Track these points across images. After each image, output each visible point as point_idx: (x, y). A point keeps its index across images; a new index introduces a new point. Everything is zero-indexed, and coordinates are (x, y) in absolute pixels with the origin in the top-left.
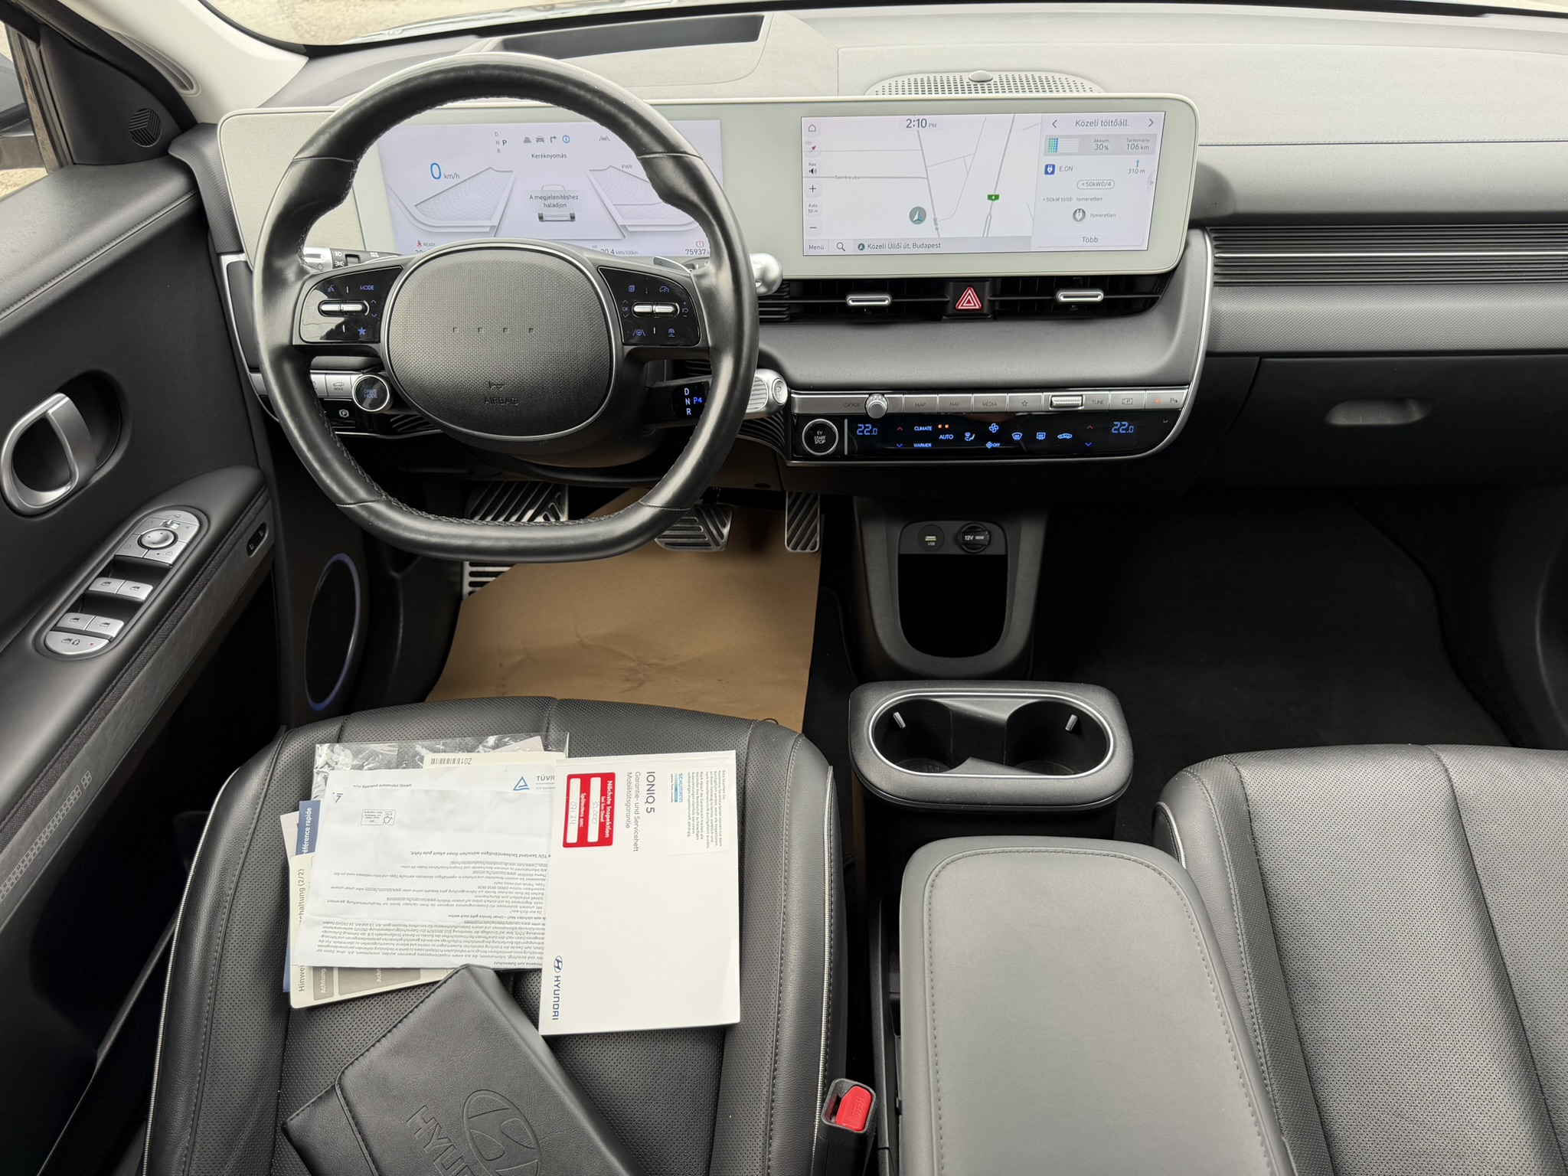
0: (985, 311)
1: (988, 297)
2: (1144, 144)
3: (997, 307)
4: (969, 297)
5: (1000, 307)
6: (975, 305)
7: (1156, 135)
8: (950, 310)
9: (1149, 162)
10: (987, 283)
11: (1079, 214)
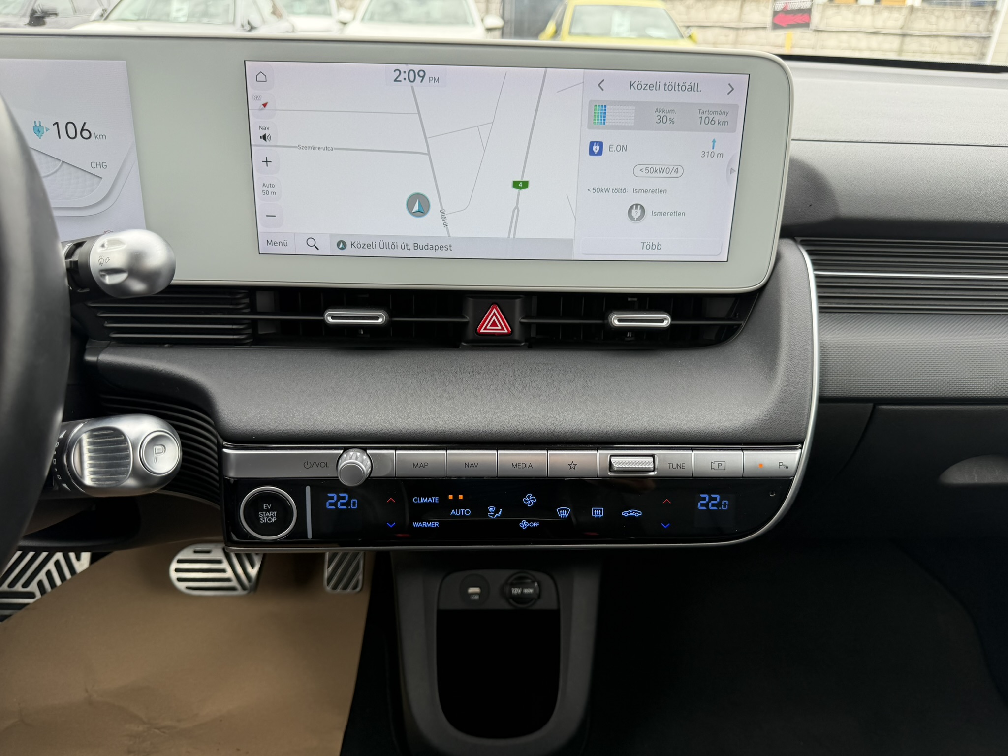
0: (517, 336)
1: (519, 319)
2: (722, 118)
3: (533, 334)
4: (494, 318)
5: (537, 334)
6: (503, 329)
7: (736, 107)
8: (470, 334)
9: (730, 143)
10: (518, 302)
11: (637, 212)
